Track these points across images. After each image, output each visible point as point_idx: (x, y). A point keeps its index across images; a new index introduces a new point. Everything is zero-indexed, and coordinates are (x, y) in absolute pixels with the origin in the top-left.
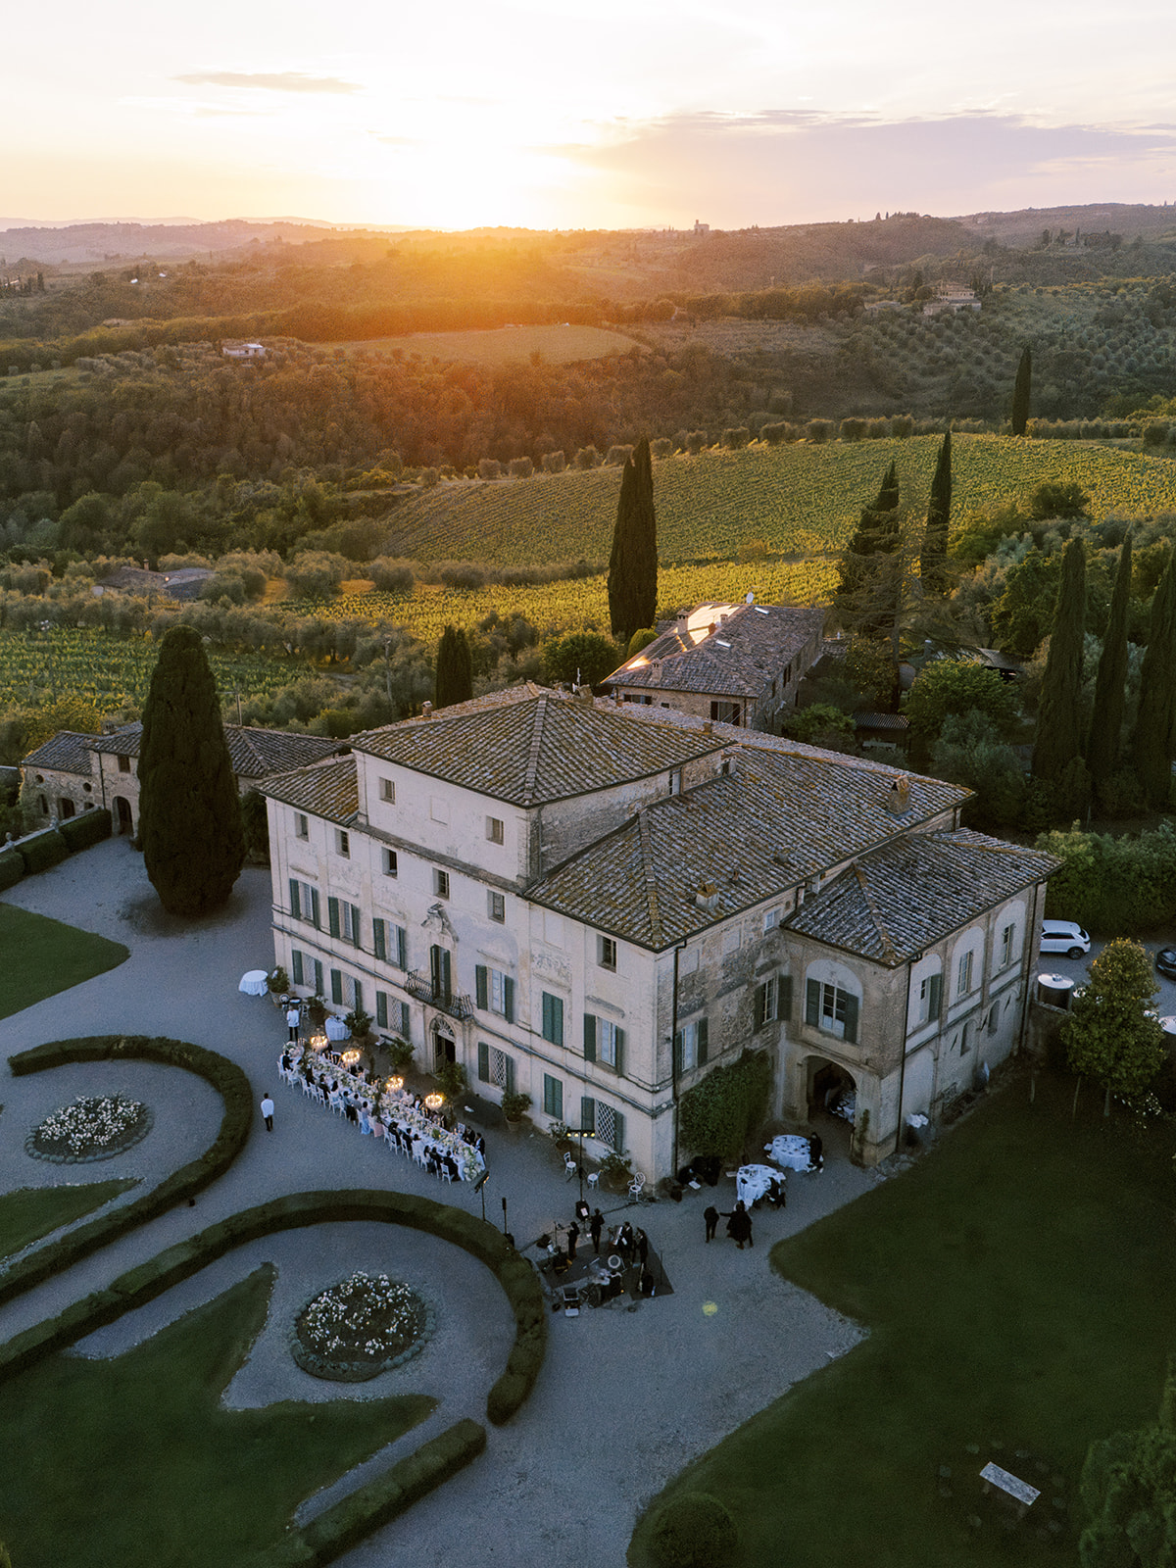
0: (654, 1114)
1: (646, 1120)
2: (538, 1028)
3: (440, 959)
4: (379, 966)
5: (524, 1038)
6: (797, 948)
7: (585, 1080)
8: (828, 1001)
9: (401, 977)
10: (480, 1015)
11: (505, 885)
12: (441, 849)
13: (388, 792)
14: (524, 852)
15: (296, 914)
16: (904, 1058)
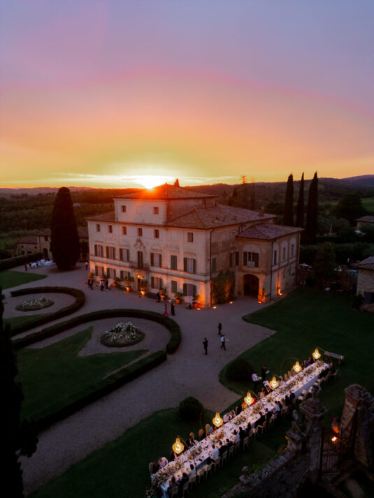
0: (206, 282)
1: (204, 285)
2: (169, 266)
3: (140, 255)
4: (122, 263)
5: (165, 271)
6: (240, 243)
7: (184, 278)
8: (250, 257)
9: (127, 264)
10: (152, 268)
11: (159, 226)
12: (140, 221)
13: (124, 209)
14: (165, 214)
15: (96, 255)
16: (271, 272)
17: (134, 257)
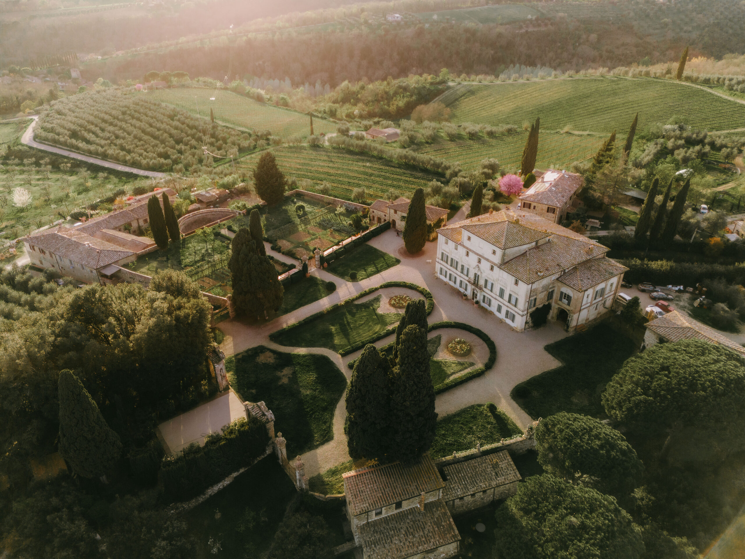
0: (522, 316)
1: (520, 317)
2: (498, 294)
3: (476, 277)
4: (462, 275)
5: (494, 296)
6: (560, 284)
7: (507, 307)
8: (565, 296)
9: (467, 278)
10: (484, 289)
11: (495, 264)
12: (481, 254)
13: (469, 239)
14: (500, 258)
15: (442, 260)
16: (580, 310)
17: (472, 276)
